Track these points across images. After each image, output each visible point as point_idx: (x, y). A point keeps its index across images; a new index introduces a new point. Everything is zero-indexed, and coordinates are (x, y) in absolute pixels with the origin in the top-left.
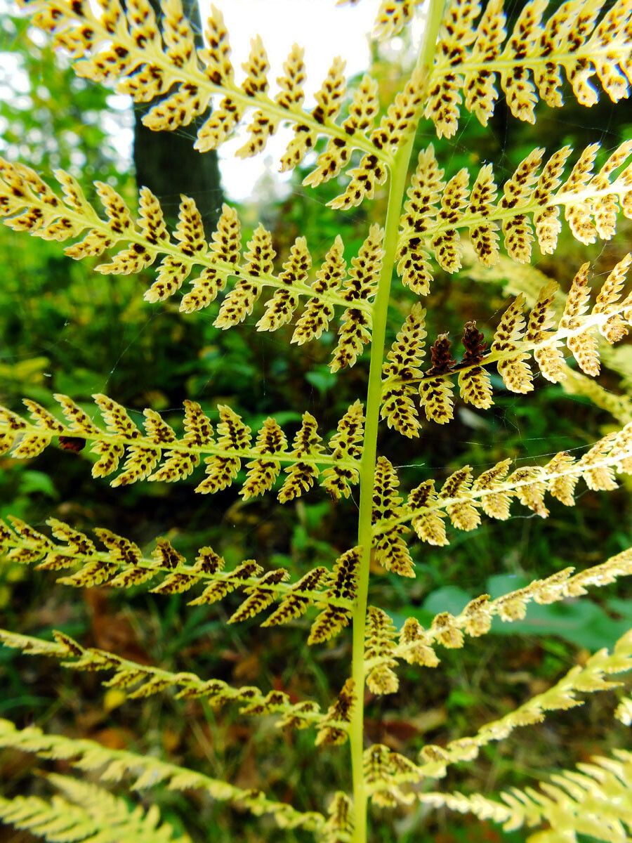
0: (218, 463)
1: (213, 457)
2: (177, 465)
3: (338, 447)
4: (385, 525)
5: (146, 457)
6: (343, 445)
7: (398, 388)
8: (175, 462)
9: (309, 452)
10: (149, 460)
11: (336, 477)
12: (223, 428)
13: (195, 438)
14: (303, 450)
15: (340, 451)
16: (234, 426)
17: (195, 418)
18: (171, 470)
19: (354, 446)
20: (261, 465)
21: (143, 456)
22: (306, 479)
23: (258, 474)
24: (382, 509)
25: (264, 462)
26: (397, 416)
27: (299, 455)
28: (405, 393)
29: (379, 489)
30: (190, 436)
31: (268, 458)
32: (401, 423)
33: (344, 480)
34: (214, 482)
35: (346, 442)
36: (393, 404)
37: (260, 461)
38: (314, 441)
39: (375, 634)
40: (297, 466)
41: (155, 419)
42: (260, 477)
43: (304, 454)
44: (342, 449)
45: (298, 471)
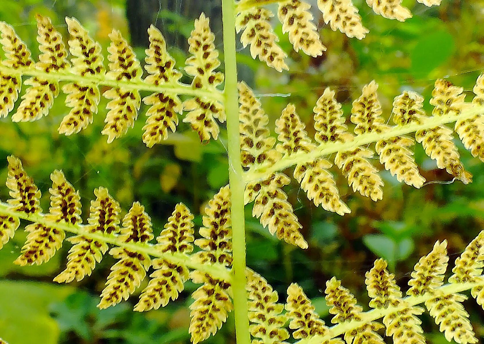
0: (77, 92)
1: (71, 85)
2: (38, 97)
3: (196, 74)
4: (260, 171)
5: (7, 87)
6: (201, 71)
7: (253, 10)
8: (36, 93)
9: (166, 79)
10: (10, 90)
11: (200, 111)
12: (75, 47)
13: (51, 62)
14: (160, 77)
15: (200, 80)
16: (84, 43)
17: (47, 35)
18: (33, 104)
19: (214, 74)
20: (120, 95)
21: (5, 85)
22: (169, 114)
23: (118, 107)
24: (255, 153)
25: (123, 91)
26: (259, 44)
27: (157, 83)
28: (262, 16)
29: (249, 128)
30: (46, 58)
31: (125, 86)
32: (265, 52)
33: (210, 116)
34: (77, 118)
35: (204, 69)
36: (253, 30)
37: (118, 90)
38: (168, 64)
39: (262, 317)
40: (156, 96)
41: (10, 34)
42: (121, 111)
43: (162, 81)
44: (200, 76)
45: (159, 104)
